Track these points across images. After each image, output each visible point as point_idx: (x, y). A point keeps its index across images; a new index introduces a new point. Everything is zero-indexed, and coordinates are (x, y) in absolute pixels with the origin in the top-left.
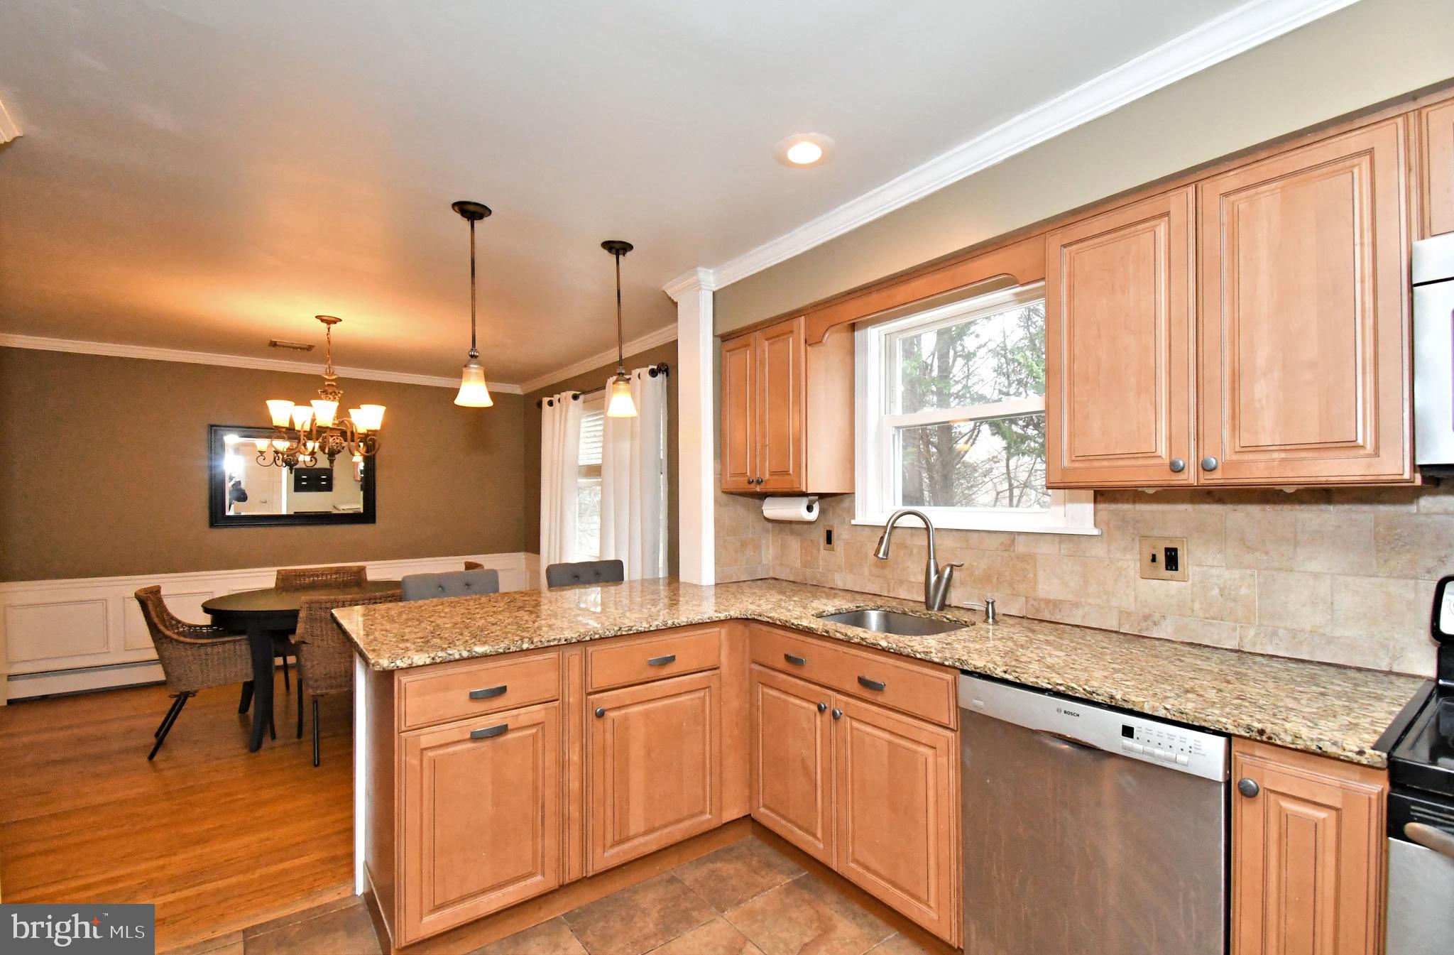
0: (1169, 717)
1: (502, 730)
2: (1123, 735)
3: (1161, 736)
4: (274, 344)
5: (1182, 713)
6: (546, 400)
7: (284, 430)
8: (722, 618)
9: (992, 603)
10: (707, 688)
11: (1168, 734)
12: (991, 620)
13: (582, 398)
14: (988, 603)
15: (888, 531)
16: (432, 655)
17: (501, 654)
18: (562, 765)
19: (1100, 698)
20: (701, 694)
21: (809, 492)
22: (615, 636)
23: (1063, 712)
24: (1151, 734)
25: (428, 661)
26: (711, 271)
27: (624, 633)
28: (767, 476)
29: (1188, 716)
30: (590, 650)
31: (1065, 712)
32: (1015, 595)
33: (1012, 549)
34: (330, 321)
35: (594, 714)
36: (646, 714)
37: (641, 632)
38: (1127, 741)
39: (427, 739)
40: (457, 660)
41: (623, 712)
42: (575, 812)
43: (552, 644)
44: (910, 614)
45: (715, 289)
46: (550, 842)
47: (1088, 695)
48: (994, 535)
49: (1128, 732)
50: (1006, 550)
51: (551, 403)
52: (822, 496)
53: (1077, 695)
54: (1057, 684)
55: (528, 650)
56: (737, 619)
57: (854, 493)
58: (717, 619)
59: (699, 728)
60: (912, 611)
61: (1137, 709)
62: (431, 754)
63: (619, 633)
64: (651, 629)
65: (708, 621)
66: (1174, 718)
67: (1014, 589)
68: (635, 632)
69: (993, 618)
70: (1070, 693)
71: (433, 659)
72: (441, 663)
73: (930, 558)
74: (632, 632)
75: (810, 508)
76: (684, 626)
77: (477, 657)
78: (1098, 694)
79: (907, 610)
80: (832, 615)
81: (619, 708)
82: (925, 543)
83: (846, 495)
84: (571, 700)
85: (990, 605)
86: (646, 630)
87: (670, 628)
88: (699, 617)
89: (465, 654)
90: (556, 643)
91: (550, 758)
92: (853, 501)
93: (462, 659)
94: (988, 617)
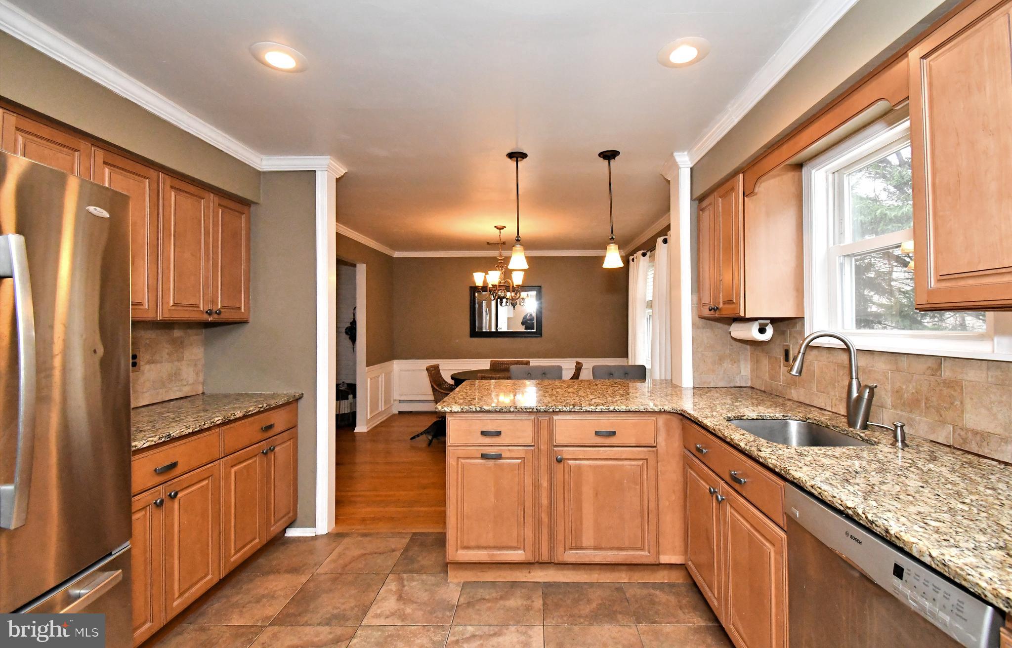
0: (934, 566)
1: (499, 457)
2: (894, 574)
3: (927, 586)
4: (488, 243)
5: (945, 565)
6: (631, 258)
7: (480, 288)
8: (656, 410)
9: (902, 427)
10: (645, 459)
11: (933, 585)
12: (899, 444)
13: (648, 254)
14: (896, 426)
15: (802, 351)
16: (462, 407)
17: (498, 412)
18: (537, 486)
19: (879, 529)
20: (640, 463)
21: (747, 316)
22: (570, 412)
23: (850, 536)
24: (918, 580)
25: (460, 410)
26: (686, 153)
27: (576, 411)
28: (721, 305)
29: (950, 570)
30: (555, 418)
31: (852, 537)
32: (943, 422)
33: (938, 374)
34: (500, 228)
35: (555, 460)
36: (595, 468)
37: (589, 412)
38: (896, 580)
39: (461, 452)
40: (474, 412)
41: (578, 462)
42: (545, 518)
43: (528, 411)
44: (832, 428)
45: (691, 166)
46: (529, 533)
47: (869, 524)
48: (923, 359)
49: (898, 571)
50: (933, 375)
51: (633, 260)
52: (773, 321)
53: (861, 522)
54: (847, 507)
55: (513, 412)
56: (669, 412)
57: (804, 318)
58: (652, 410)
59: (638, 487)
60: (833, 426)
61: (907, 549)
62: (463, 461)
63: (573, 410)
64: (597, 410)
65: (644, 411)
66: (938, 569)
67: (941, 416)
68: (584, 411)
69: (903, 441)
70: (856, 519)
71: (462, 409)
72: (466, 412)
73: (852, 378)
74: (582, 411)
75: (762, 330)
76: (623, 412)
77: (485, 412)
78: (876, 526)
79: (829, 424)
80: (753, 419)
81: (575, 459)
82: (847, 362)
83: (797, 320)
84: (542, 447)
85: (899, 428)
86: (593, 410)
87: (612, 412)
88: (636, 407)
89: (478, 409)
90: (530, 410)
91: (528, 481)
92: (803, 325)
93: (477, 412)
94: (897, 441)
